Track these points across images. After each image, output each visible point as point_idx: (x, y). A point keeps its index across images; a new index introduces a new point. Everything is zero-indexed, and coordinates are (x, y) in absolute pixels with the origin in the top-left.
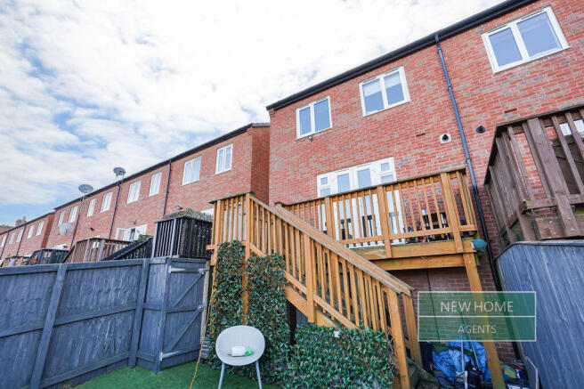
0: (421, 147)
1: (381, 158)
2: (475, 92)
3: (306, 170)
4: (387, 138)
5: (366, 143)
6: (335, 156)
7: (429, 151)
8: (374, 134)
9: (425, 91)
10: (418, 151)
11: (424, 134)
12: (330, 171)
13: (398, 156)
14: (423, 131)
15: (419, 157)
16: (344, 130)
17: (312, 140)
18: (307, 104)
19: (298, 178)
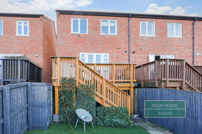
0: (118, 53)
1: (105, 53)
2: (135, 40)
3: (75, 49)
4: (108, 46)
5: (101, 45)
6: (88, 46)
7: (120, 55)
8: (104, 43)
9: (122, 33)
10: (117, 54)
11: (119, 48)
12: (86, 52)
13: (111, 53)
14: (119, 47)
15: (117, 56)
16: (93, 37)
17: (79, 36)
18: (77, 18)
19: (72, 51)
